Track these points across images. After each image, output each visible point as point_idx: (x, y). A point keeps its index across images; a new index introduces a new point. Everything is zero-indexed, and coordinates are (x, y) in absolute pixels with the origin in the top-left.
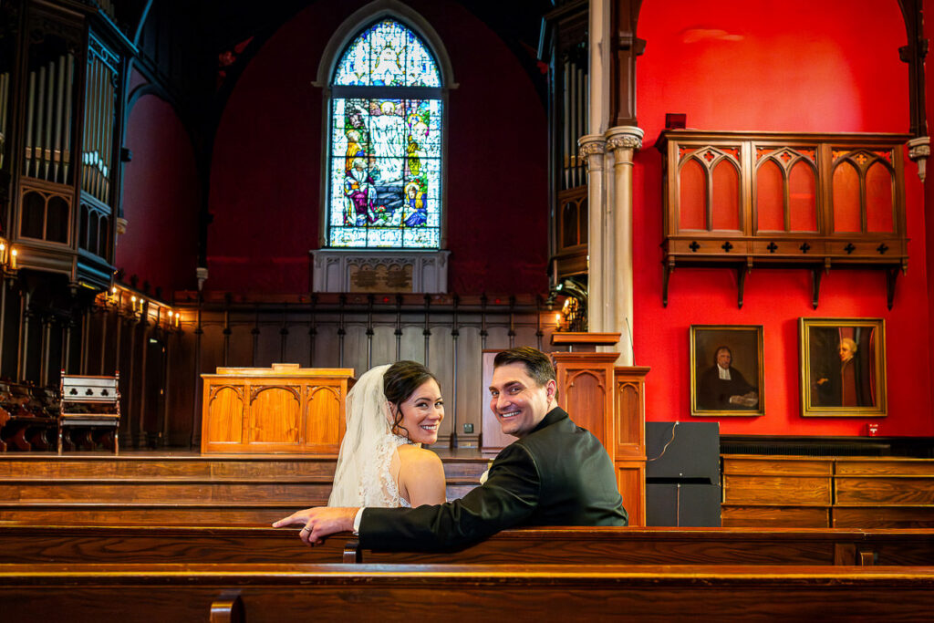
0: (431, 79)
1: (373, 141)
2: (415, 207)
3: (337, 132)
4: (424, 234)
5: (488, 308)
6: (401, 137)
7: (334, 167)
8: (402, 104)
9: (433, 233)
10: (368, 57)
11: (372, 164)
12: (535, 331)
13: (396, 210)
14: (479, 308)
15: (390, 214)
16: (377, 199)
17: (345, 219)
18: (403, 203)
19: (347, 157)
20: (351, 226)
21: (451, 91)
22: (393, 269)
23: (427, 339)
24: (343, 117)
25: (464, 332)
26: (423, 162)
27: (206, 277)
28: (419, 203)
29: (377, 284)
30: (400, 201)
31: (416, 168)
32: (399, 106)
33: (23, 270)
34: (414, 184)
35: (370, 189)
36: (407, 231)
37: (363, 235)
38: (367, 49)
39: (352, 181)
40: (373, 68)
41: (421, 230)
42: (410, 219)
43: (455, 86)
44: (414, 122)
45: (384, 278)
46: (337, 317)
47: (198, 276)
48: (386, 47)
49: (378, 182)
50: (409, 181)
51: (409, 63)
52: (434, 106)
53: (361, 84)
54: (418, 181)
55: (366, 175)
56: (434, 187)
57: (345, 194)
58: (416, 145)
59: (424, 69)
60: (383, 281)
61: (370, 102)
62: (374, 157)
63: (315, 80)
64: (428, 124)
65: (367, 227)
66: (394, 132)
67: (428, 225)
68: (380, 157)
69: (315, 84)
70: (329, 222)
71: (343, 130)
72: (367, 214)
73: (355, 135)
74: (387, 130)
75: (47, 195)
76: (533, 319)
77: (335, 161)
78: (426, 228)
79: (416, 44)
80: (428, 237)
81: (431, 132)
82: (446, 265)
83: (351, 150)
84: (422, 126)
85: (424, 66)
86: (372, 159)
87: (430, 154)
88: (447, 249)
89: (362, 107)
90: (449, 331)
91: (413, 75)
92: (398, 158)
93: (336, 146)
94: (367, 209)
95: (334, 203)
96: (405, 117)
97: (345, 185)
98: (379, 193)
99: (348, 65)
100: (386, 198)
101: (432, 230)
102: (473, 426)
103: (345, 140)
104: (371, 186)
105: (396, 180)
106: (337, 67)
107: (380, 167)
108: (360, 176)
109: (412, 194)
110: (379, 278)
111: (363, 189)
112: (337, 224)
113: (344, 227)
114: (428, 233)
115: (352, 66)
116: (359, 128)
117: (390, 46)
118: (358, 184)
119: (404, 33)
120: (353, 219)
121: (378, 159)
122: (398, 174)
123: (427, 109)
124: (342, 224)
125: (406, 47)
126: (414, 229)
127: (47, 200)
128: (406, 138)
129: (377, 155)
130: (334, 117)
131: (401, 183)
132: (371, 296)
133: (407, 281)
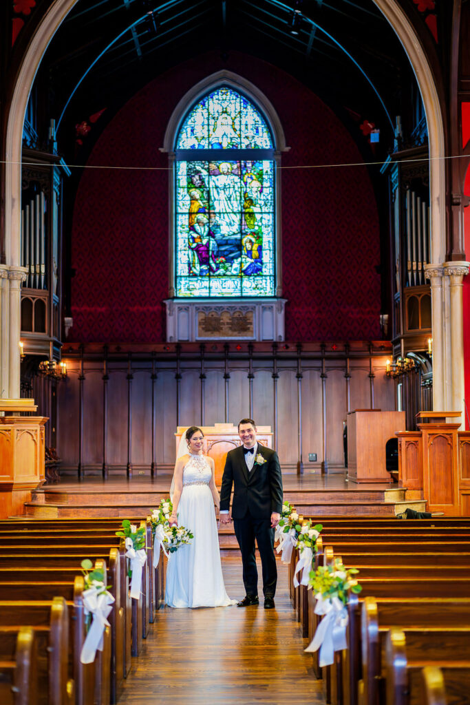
0: (263, 141)
1: (213, 198)
2: (251, 258)
3: (180, 190)
4: (261, 282)
5: (327, 354)
6: (238, 194)
7: (179, 223)
8: (238, 164)
9: (269, 281)
10: (206, 122)
11: (213, 219)
12: (368, 373)
13: (235, 260)
14: (319, 354)
15: (230, 264)
16: (218, 252)
17: (190, 269)
18: (241, 254)
19: (190, 214)
20: (195, 275)
21: (283, 154)
22: (236, 315)
23: (275, 382)
24: (186, 177)
25: (306, 374)
26: (258, 217)
27: (72, 325)
28: (255, 253)
29: (221, 329)
30: (239, 252)
31: (252, 222)
32: (235, 166)
33: (27, 356)
34: (250, 237)
35: (211, 242)
36: (245, 279)
37: (206, 284)
38: (206, 115)
39: (195, 235)
40: (211, 132)
41: (258, 278)
42: (247, 269)
43: (287, 149)
44: (249, 180)
45: (228, 324)
46: (198, 364)
47: (65, 325)
48: (223, 112)
49: (218, 236)
50: (246, 234)
51: (243, 127)
52: (266, 165)
53: (201, 148)
54: (253, 234)
55: (207, 229)
56: (268, 239)
57: (189, 247)
58: (252, 202)
59: (257, 132)
60: (226, 326)
61: (209, 163)
62: (214, 213)
63: (162, 147)
64: (261, 182)
65: (210, 276)
66: (232, 190)
67: (265, 274)
68: (220, 213)
69: (162, 150)
70: (176, 273)
71: (186, 189)
72: (209, 264)
73: (196, 193)
74: (225, 188)
75: (34, 298)
76: (366, 363)
77: (180, 217)
78: (262, 276)
79: (250, 109)
80: (264, 284)
81: (264, 189)
82: (283, 312)
83: (193, 207)
84: (255, 184)
85: (257, 129)
86: (212, 215)
87: (265, 209)
88: (283, 297)
89: (203, 168)
90: (294, 374)
91: (247, 137)
92: (235, 213)
93: (180, 204)
94: (208, 260)
95: (180, 255)
96: (241, 176)
97: (189, 239)
98: (219, 245)
99: (189, 130)
100: (226, 250)
101: (268, 278)
102: (316, 455)
103: (188, 198)
104: (212, 239)
105: (234, 234)
106: (179, 132)
107: (220, 222)
108: (203, 230)
109: (248, 246)
110: (223, 324)
111: (205, 242)
112: (182, 274)
113: (189, 276)
114: (264, 281)
115: (192, 131)
116: (200, 187)
117: (226, 112)
118: (201, 237)
119: (238, 99)
120: (197, 269)
121: (218, 215)
122: (235, 228)
123: (260, 168)
124: (188, 274)
125: (240, 112)
126: (251, 278)
127: (34, 302)
128: (242, 195)
129: (217, 211)
130: (179, 177)
131: (238, 236)
132: (227, 345)
133: (249, 326)
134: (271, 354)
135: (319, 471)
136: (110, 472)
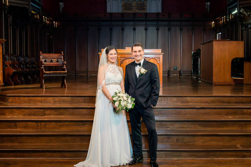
5: (183, 19)
14: (179, 19)
23: (158, 32)
25: (173, 28)
27: (63, 7)
29: (132, 9)
33: (11, 6)
45: (135, 6)
46: (121, 23)
47: (60, 6)
82: (161, 1)
90: (167, 28)
102: (177, 67)
110: (133, 6)
132: (134, 14)
133: (145, 7)
134: (156, 19)
135: (178, 75)
136: (78, 74)
